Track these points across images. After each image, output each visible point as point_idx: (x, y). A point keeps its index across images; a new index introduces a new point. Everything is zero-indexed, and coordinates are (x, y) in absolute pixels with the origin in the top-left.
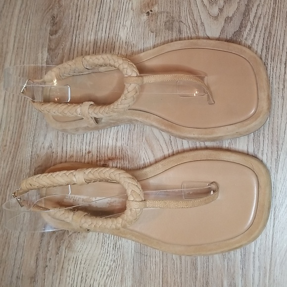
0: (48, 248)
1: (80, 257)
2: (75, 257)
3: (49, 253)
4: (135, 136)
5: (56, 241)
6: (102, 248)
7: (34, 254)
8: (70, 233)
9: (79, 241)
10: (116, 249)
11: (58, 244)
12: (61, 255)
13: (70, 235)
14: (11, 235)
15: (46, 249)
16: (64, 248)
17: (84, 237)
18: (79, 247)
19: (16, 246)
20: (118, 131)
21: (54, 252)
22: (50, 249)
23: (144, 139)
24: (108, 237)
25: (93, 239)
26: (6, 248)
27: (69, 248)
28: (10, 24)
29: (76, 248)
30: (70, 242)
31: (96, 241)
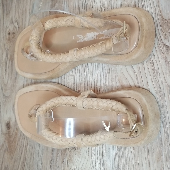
0: (57, 159)
1: (77, 167)
2: (74, 167)
3: (58, 163)
4: (110, 78)
5: (61, 154)
6: (92, 162)
7: (49, 163)
8: (70, 150)
9: (76, 156)
10: (102, 164)
11: (63, 156)
12: (65, 165)
13: (70, 151)
14: (34, 148)
15: (56, 160)
16: (67, 160)
17: (79, 153)
18: (76, 160)
19: (38, 156)
20: (98, 75)
21: (60, 162)
22: (58, 160)
23: (117, 80)
24: (95, 154)
25: (85, 155)
26: (32, 157)
27: (70, 160)
28: (26, 5)
29: (74, 161)
30: (70, 155)
31: (87, 157)
